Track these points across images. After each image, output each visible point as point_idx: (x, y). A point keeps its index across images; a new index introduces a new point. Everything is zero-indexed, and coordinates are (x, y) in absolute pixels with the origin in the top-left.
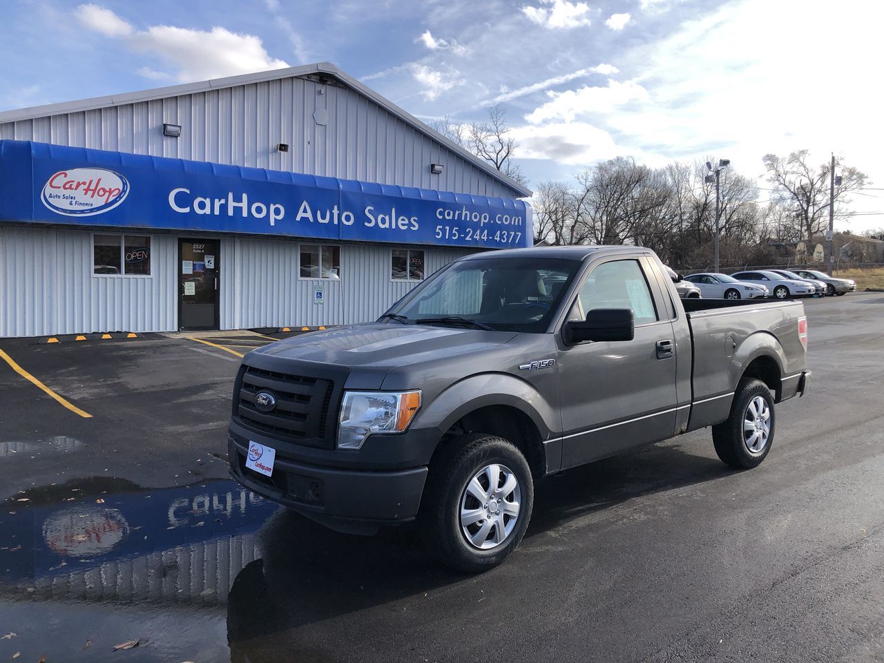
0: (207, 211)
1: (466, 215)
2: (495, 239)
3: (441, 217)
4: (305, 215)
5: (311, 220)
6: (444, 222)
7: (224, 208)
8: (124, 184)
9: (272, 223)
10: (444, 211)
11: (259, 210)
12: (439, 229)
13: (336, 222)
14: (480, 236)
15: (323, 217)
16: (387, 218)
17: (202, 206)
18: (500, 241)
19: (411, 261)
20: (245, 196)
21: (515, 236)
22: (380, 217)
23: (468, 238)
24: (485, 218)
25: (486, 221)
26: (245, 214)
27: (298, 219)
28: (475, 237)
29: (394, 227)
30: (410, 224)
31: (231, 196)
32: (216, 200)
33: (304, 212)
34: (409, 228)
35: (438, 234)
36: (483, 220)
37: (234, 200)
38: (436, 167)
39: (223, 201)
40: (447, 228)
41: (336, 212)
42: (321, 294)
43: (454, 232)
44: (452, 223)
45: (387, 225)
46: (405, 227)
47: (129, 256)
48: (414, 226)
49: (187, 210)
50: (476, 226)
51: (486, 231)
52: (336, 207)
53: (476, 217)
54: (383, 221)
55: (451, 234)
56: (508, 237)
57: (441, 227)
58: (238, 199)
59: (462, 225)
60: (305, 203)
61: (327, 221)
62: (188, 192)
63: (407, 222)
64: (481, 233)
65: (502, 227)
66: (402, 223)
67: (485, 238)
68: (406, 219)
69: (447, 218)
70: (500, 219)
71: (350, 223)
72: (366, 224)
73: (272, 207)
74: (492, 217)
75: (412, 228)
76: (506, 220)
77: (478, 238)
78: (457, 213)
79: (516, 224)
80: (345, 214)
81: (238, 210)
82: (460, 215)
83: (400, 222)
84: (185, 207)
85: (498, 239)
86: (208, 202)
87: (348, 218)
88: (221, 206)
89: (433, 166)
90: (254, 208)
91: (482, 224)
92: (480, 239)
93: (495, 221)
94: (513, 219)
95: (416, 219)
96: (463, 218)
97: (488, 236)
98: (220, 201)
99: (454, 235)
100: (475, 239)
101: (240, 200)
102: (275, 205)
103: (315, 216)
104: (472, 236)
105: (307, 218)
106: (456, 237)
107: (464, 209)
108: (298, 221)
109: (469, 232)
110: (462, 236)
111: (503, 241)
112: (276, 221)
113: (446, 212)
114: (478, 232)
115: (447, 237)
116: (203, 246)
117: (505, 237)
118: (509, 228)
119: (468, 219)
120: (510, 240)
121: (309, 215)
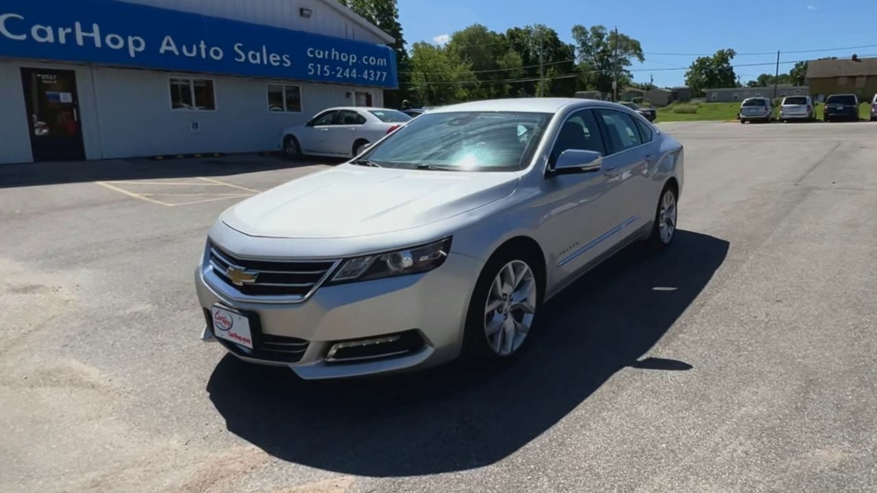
0: (50, 38)
1: (335, 55)
2: (364, 77)
3: (311, 56)
4: (169, 48)
5: (177, 53)
6: (315, 60)
7: (71, 37)
9: (133, 55)
10: (315, 50)
11: (115, 41)
12: (311, 66)
13: (204, 55)
14: (350, 73)
15: (190, 51)
16: (258, 55)
17: (42, 33)
18: (368, 78)
19: (287, 95)
20: (96, 27)
21: (381, 76)
22: (251, 53)
23: (338, 76)
25: (355, 61)
26: (98, 44)
27: (162, 51)
28: (345, 74)
29: (265, 62)
30: (282, 61)
31: (78, 25)
32: (61, 30)
33: (168, 45)
34: (281, 65)
35: (311, 71)
36: (351, 60)
37: (83, 30)
38: (305, 12)
39: (69, 30)
40: (319, 66)
41: (203, 46)
43: (325, 69)
44: (323, 62)
45: (258, 61)
46: (278, 64)
48: (286, 63)
49: (23, 37)
50: (345, 65)
51: (354, 71)
52: (202, 42)
53: (344, 57)
54: (254, 57)
55: (323, 71)
56: (375, 75)
57: (312, 65)
58: (87, 28)
59: (332, 64)
60: (168, 38)
61: (193, 54)
62: (21, 17)
63: (278, 58)
64: (351, 71)
65: (369, 67)
66: (274, 59)
67: (355, 76)
68: (277, 56)
69: (318, 57)
70: (367, 60)
71: (219, 58)
72: (237, 59)
73: (130, 39)
74: (359, 59)
75: (285, 65)
76: (373, 61)
77: (348, 76)
78: (327, 53)
79: (382, 64)
80: (212, 50)
81: (89, 41)
82: (330, 55)
83: (271, 59)
84: (20, 34)
85: (366, 77)
86: (49, 30)
87: (216, 53)
88: (67, 35)
89: (302, 10)
90: (108, 38)
91: (351, 64)
92: (350, 76)
93: (362, 61)
94: (379, 60)
95: (288, 56)
96: (333, 58)
97: (357, 74)
98: (64, 30)
99: (326, 72)
100: (346, 76)
101: (91, 31)
102: (133, 37)
103: (180, 50)
104: (342, 74)
105: (172, 52)
106: (328, 74)
107: (333, 50)
108: (162, 54)
109: (339, 70)
110: (333, 73)
111: (370, 79)
112: (136, 52)
113: (317, 51)
114: (348, 70)
115: (319, 73)
116: (55, 76)
117: (372, 75)
118: (376, 68)
119: (338, 58)
120: (377, 79)
121: (173, 48)
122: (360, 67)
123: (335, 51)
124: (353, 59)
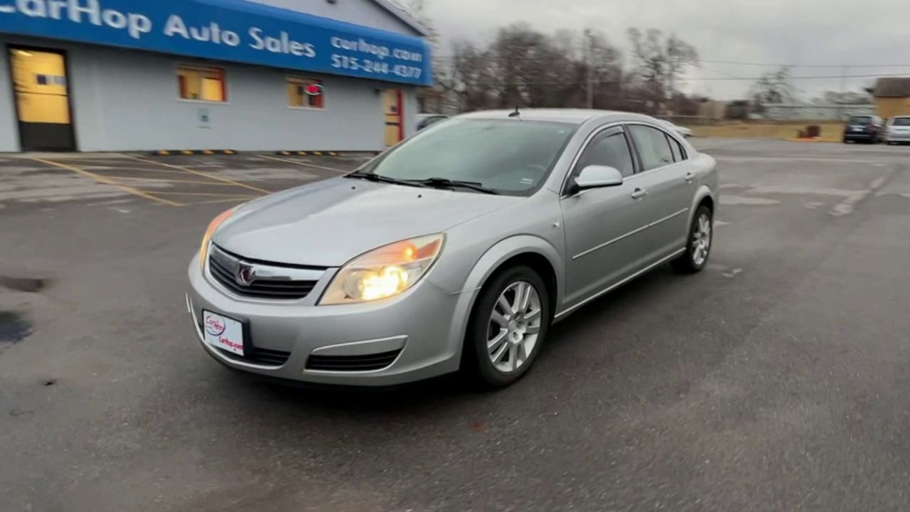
0: (40, 13)
1: (364, 46)
2: (395, 72)
3: (337, 46)
4: (177, 30)
5: (186, 36)
6: (342, 52)
7: (64, 12)
9: (135, 35)
11: (115, 19)
12: (337, 59)
13: (216, 40)
15: (200, 33)
16: (277, 42)
17: (31, 5)
18: (400, 75)
20: (93, 2)
21: (415, 72)
22: (270, 39)
23: (367, 70)
25: (386, 55)
26: (95, 21)
27: (168, 33)
28: (374, 68)
29: (286, 51)
30: (305, 51)
32: (54, 3)
33: (175, 26)
34: (304, 55)
35: (335, 63)
37: (78, 5)
39: (63, 4)
40: (346, 58)
41: (215, 29)
43: (353, 62)
44: (348, 53)
45: (278, 50)
46: (299, 54)
48: (309, 53)
49: (10, 9)
50: (374, 58)
51: (385, 65)
52: (215, 24)
53: (374, 49)
54: (273, 44)
55: (350, 64)
56: (408, 72)
57: (338, 56)
58: (83, 3)
59: (361, 56)
60: (176, 19)
61: (205, 38)
63: (301, 47)
64: (381, 66)
65: (401, 62)
66: (295, 48)
67: (385, 72)
68: (299, 44)
69: (345, 47)
70: (400, 54)
71: (233, 44)
72: (253, 46)
73: (133, 18)
74: (391, 51)
75: (307, 55)
76: (406, 55)
77: (377, 70)
78: (355, 43)
79: (416, 60)
80: (227, 33)
81: (85, 16)
82: (358, 46)
83: (292, 48)
84: (5, 5)
85: (397, 74)
86: (41, 3)
87: (231, 38)
88: (60, 9)
90: (108, 15)
91: (381, 58)
92: (380, 71)
93: (394, 55)
94: (413, 54)
95: (312, 45)
96: (361, 49)
97: (388, 68)
99: (353, 65)
100: (375, 71)
101: (88, 5)
102: (136, 15)
103: (189, 31)
104: (371, 68)
105: (180, 34)
106: (355, 68)
107: (362, 41)
108: (167, 36)
109: (368, 63)
110: (361, 66)
111: (402, 75)
112: (139, 33)
113: (343, 41)
114: (378, 65)
115: (345, 66)
117: (404, 71)
118: (409, 63)
119: (367, 51)
120: (410, 75)
121: (182, 31)
122: (391, 61)
124: (383, 52)
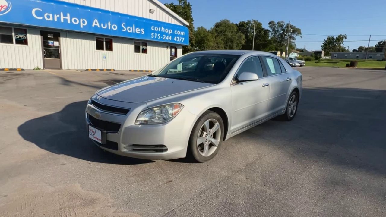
0: (51, 19)
1: (163, 30)
2: (174, 39)
3: (153, 30)
4: (96, 25)
5: (99, 27)
6: (154, 32)
7: (59, 18)
8: (9, 4)
9: (82, 27)
10: (155, 27)
11: (75, 21)
12: (153, 34)
13: (109, 28)
15: (104, 26)
16: (131, 28)
17: (48, 17)
19: (142, 47)
20: (68, 15)
21: (182, 39)
22: (128, 27)
23: (164, 39)
24: (171, 31)
25: (171, 33)
26: (69, 22)
27: (93, 25)
28: (167, 38)
29: (134, 32)
30: (141, 32)
31: (62, 14)
32: (55, 15)
33: (96, 23)
35: (152, 36)
37: (64, 16)
38: (152, 10)
39: (58, 16)
40: (156, 34)
41: (109, 24)
42: (105, 57)
43: (158, 36)
44: (158, 32)
45: (131, 31)
46: (139, 33)
47: (17, 37)
48: (142, 32)
50: (167, 34)
52: (109, 22)
53: (167, 31)
54: (130, 29)
55: (157, 37)
56: (179, 39)
58: (65, 15)
59: (162, 33)
60: (96, 20)
61: (106, 27)
62: (41, 10)
63: (139, 30)
64: (169, 37)
65: (177, 35)
66: (138, 30)
68: (139, 29)
69: (156, 30)
70: (176, 32)
71: (115, 29)
72: (122, 30)
73: (81, 20)
74: (173, 31)
76: (179, 33)
77: (168, 39)
78: (160, 29)
79: (182, 35)
80: (113, 25)
81: (65, 20)
82: (161, 29)
83: (137, 30)
84: (40, 17)
86: (51, 15)
87: (115, 27)
89: (150, 10)
90: (73, 20)
91: (169, 34)
92: (169, 39)
93: (174, 33)
94: (181, 33)
95: (143, 30)
96: (162, 31)
97: (172, 38)
98: (57, 16)
99: (159, 37)
100: (167, 39)
101: (66, 16)
102: (82, 19)
103: (100, 25)
104: (165, 38)
105: (97, 26)
106: (159, 38)
107: (162, 27)
108: (93, 27)
109: (164, 36)
110: (162, 37)
111: (177, 40)
112: (83, 26)
113: (155, 28)
114: (168, 37)
115: (156, 37)
116: (53, 35)
117: (178, 39)
118: (180, 36)
119: (164, 31)
120: (180, 41)
121: (98, 25)
122: (173, 35)
123: (163, 28)
